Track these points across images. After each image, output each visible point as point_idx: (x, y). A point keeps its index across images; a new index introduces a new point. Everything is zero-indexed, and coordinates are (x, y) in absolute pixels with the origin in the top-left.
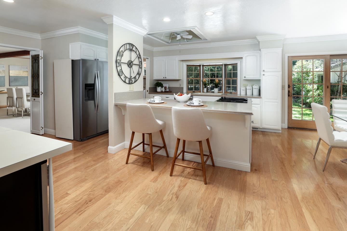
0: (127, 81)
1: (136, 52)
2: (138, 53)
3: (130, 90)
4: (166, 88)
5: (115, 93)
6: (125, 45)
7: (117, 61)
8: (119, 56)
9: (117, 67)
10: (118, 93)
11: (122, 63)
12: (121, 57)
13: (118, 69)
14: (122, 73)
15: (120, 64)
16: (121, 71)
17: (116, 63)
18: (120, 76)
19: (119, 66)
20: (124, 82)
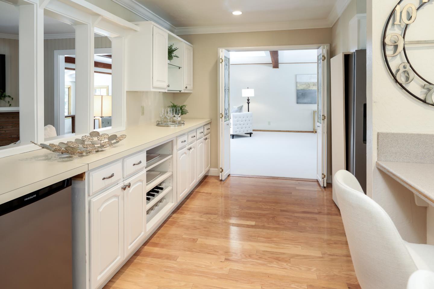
5: (378, 134)
7: (387, 41)
8: (393, 24)
9: (389, 59)
10: (393, 134)
11: (411, 43)
12: (403, 26)
13: (390, 63)
14: (412, 74)
15: (400, 48)
16: (405, 67)
17: (384, 45)
18: (401, 85)
19: (394, 57)
20: (424, 101)
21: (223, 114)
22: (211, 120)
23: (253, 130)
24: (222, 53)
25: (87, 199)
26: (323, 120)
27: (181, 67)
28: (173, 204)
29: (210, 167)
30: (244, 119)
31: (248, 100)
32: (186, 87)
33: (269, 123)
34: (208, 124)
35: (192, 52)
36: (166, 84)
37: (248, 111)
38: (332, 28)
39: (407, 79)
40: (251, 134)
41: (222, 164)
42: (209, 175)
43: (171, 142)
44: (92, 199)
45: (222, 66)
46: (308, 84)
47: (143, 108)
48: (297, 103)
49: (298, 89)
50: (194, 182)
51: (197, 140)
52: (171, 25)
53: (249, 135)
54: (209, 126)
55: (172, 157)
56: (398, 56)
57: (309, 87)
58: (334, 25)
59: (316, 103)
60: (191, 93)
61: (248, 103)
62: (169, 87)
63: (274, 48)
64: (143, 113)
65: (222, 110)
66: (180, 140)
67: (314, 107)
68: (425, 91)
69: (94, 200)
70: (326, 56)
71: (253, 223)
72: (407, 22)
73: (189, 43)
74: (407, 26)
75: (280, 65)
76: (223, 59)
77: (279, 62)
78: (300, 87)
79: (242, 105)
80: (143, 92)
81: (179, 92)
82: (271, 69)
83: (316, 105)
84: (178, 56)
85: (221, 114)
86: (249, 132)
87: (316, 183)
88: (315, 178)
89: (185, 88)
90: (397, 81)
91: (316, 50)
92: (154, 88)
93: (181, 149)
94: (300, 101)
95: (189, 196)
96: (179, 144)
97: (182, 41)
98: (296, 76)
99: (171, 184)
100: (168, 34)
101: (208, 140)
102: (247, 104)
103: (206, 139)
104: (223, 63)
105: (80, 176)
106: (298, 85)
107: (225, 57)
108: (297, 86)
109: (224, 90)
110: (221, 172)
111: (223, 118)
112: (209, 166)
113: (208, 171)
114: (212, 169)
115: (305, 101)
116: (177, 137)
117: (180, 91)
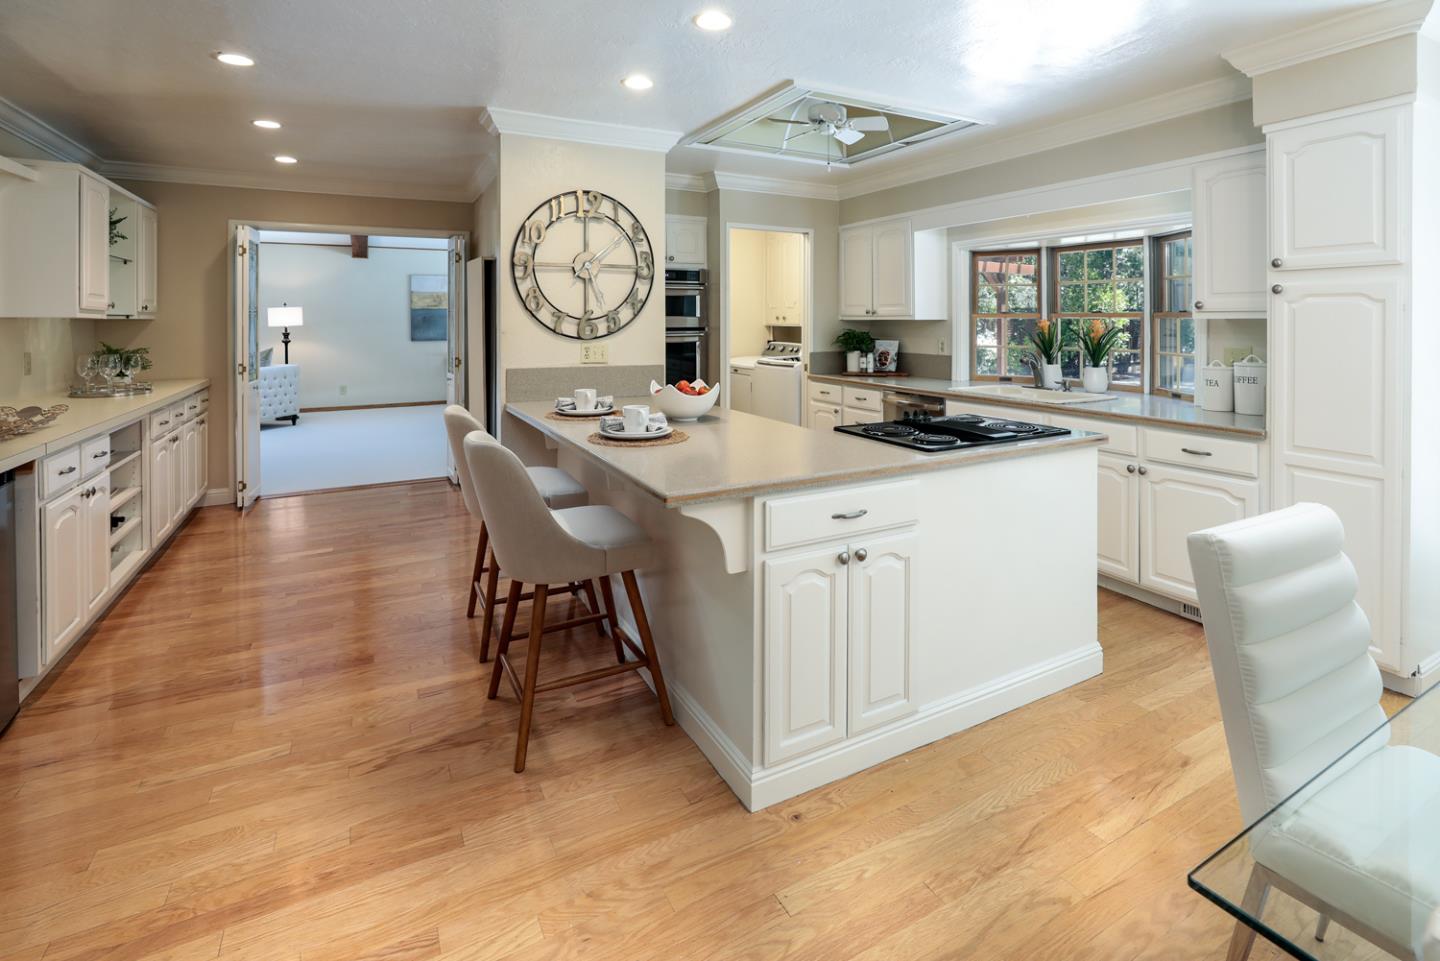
0: (569, 328)
1: (615, 222)
2: (625, 221)
3: (587, 361)
4: (886, 359)
5: (507, 371)
6: (554, 203)
7: (516, 260)
8: (523, 242)
9: (518, 281)
10: (523, 370)
11: (541, 265)
12: (533, 245)
13: (519, 287)
14: (542, 300)
15: (530, 270)
16: (535, 292)
17: (513, 265)
18: (531, 312)
19: (524, 278)
20: (554, 331)
21: (246, 364)
22: (211, 380)
23: (302, 411)
24: (244, 235)
25: (38, 505)
26: (457, 366)
27: (131, 261)
28: (144, 551)
29: (208, 488)
30: (276, 381)
31: (286, 335)
32: (146, 308)
33: (343, 390)
34: (203, 390)
35: (155, 225)
36: (106, 301)
37: (287, 362)
38: (474, 203)
39: (538, 304)
40: (294, 419)
41: (245, 472)
42: (205, 505)
43: (138, 425)
44: (47, 506)
45: (242, 263)
46: (438, 296)
47: (27, 356)
48: (413, 339)
49: (413, 307)
50: (165, 529)
51: (184, 423)
52: (95, 155)
53: (290, 422)
54: (205, 395)
55: (141, 455)
56: (529, 279)
57: (440, 303)
58: (477, 200)
59: (445, 340)
60: (151, 320)
61: (286, 343)
62: (113, 307)
63: (360, 230)
64: (28, 372)
65: (242, 356)
66: (157, 420)
67: (443, 346)
68: (555, 319)
69: (51, 506)
70: (463, 254)
71: (331, 549)
72: (538, 241)
73: (148, 201)
74: (536, 245)
75: (370, 250)
76: (247, 246)
77: (369, 244)
78: (419, 304)
79: (269, 348)
80: (28, 319)
81: (124, 318)
82: (347, 260)
83: (446, 343)
84: (124, 234)
85: (242, 365)
86: (290, 413)
87: (447, 483)
88: (443, 474)
89: (140, 309)
90: (527, 308)
91: (447, 240)
92: (82, 310)
93: (158, 438)
94: (418, 335)
95: (170, 544)
96: (156, 429)
97: (133, 201)
98: (410, 277)
99: (137, 512)
100: (109, 187)
101: (206, 425)
102: (283, 345)
103: (202, 422)
104: (247, 256)
105: (28, 467)
106: (415, 299)
107: (251, 242)
108: (411, 301)
109: (248, 314)
110: (242, 491)
111: (246, 374)
112: (206, 484)
113: (203, 497)
114: (213, 492)
115: (431, 334)
116: (151, 413)
117: (128, 316)
